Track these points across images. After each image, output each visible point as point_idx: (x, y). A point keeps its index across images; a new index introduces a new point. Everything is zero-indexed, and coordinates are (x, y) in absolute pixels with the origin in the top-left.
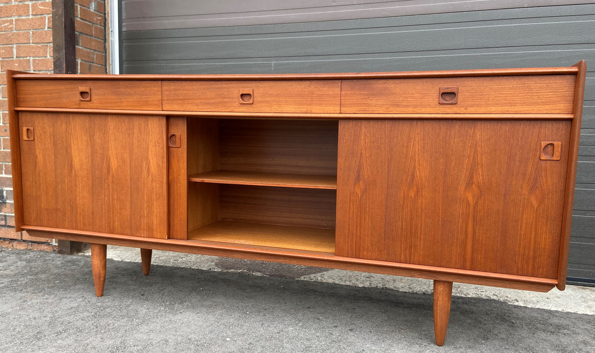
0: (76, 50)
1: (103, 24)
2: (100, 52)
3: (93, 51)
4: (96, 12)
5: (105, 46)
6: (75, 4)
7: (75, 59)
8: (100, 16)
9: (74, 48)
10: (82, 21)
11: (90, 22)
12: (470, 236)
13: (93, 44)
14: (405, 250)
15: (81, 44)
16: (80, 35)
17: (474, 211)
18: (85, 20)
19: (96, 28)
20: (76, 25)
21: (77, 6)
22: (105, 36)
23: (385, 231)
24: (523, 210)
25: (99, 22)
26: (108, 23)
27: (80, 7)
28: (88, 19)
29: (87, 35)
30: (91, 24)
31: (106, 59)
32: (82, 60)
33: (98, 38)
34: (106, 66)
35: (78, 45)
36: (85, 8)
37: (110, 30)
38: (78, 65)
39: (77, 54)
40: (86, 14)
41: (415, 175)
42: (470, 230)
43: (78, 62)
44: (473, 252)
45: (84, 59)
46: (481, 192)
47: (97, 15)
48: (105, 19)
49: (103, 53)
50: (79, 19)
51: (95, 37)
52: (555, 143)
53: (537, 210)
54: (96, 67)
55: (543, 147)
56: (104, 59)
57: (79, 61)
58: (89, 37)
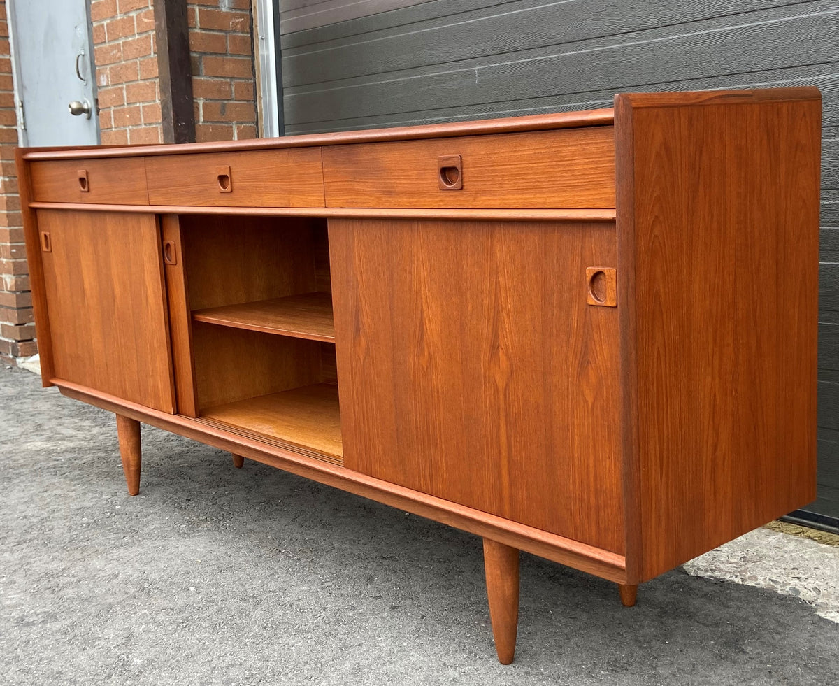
0: (194, 85)
1: (248, 29)
2: (243, 78)
3: (228, 80)
4: (233, 11)
5: (253, 68)
6: (189, 7)
7: (192, 98)
8: (242, 16)
9: (189, 82)
10: (203, 32)
11: (221, 31)
12: (504, 453)
13: (228, 67)
14: (425, 470)
15: (204, 71)
16: (200, 58)
17: (505, 404)
18: (210, 30)
19: (234, 38)
20: (192, 42)
21: (194, 10)
22: (253, 49)
23: (397, 430)
24: (572, 407)
25: (239, 26)
26: (256, 26)
27: (199, 10)
28: (216, 27)
29: (216, 54)
30: (223, 34)
31: (255, 90)
32: (206, 99)
33: (239, 55)
34: (255, 101)
35: (199, 75)
36: (209, 9)
37: (260, 37)
38: (198, 108)
39: (196, 89)
40: (212, 20)
41: (425, 327)
42: (503, 440)
43: (198, 104)
44: (511, 485)
45: (210, 96)
46: (511, 365)
47: (234, 16)
48: (252, 19)
49: (248, 79)
50: (198, 31)
51: (232, 55)
52: (606, 270)
53: (592, 409)
54: (236, 106)
55: (589, 279)
56: (251, 89)
57: (201, 102)
58: (219, 57)
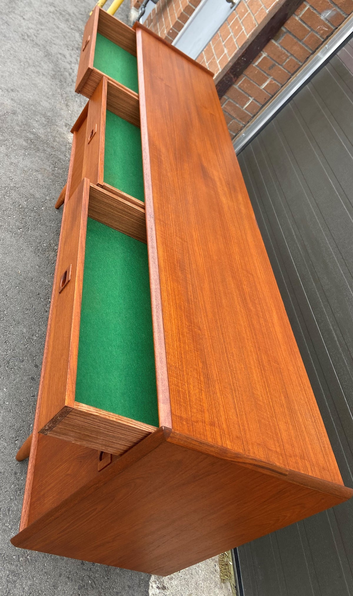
0: (269, 44)
1: (325, 37)
2: (297, 59)
3: (289, 55)
4: (327, 22)
5: (308, 58)
6: (305, 3)
7: (261, 50)
8: (328, 27)
9: (268, 41)
10: (300, 21)
11: (309, 27)
13: (296, 48)
15: (280, 41)
16: (285, 33)
18: (304, 22)
19: (313, 36)
20: (289, 22)
21: (305, 6)
22: (317, 48)
25: (322, 32)
26: (330, 39)
27: (309, 8)
28: (309, 23)
29: (295, 37)
30: (310, 30)
31: (298, 69)
32: (268, 56)
33: (307, 46)
34: (293, 75)
35: (276, 41)
36: (314, 11)
37: (326, 46)
38: (260, 57)
39: (268, 47)
40: (311, 17)
43: (262, 55)
45: (272, 56)
47: (324, 24)
48: (332, 33)
49: (300, 61)
50: (297, 18)
51: (303, 43)
54: (280, 70)
56: (297, 67)
57: (264, 55)
58: (295, 40)
